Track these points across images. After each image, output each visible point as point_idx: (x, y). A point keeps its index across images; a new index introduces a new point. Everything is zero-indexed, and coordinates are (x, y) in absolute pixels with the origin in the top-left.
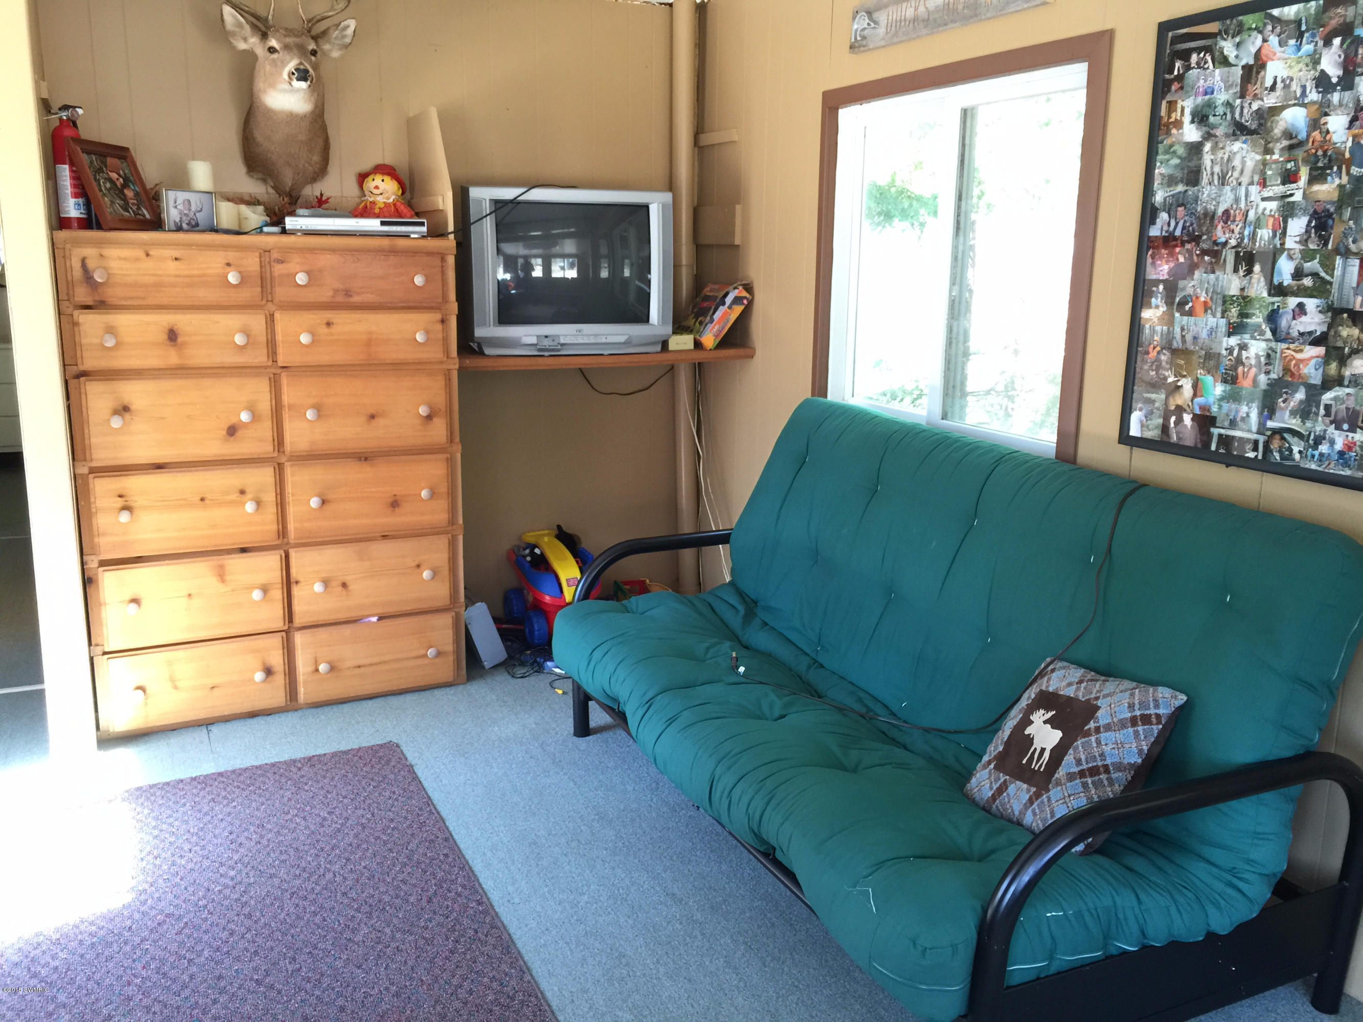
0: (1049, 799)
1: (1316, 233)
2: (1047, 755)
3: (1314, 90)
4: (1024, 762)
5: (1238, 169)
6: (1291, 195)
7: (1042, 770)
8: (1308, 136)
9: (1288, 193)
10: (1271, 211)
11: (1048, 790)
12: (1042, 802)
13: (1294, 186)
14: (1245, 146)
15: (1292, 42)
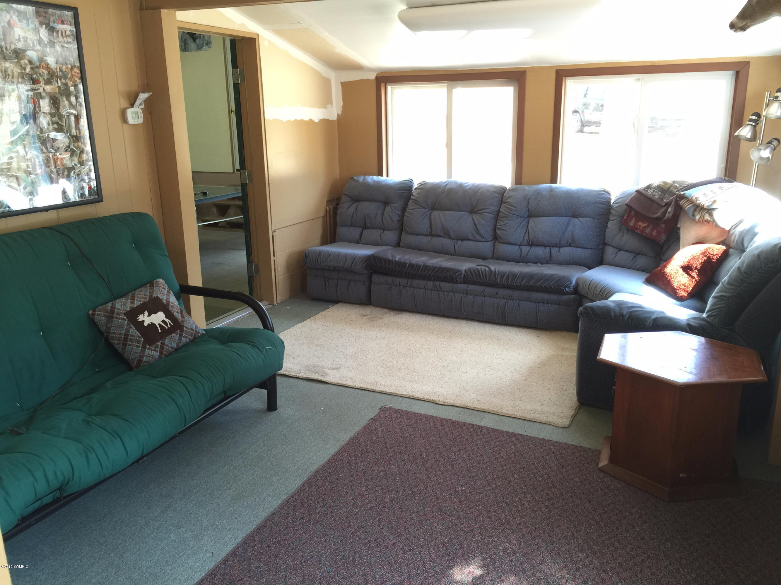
0: (186, 328)
1: (53, 106)
2: (167, 320)
3: (38, 45)
4: (160, 331)
5: (11, 75)
6: (39, 89)
7: (172, 324)
8: (40, 64)
9: (37, 88)
10: (31, 96)
11: (183, 326)
12: (186, 331)
13: (38, 85)
14: (11, 65)
15: (25, 21)
